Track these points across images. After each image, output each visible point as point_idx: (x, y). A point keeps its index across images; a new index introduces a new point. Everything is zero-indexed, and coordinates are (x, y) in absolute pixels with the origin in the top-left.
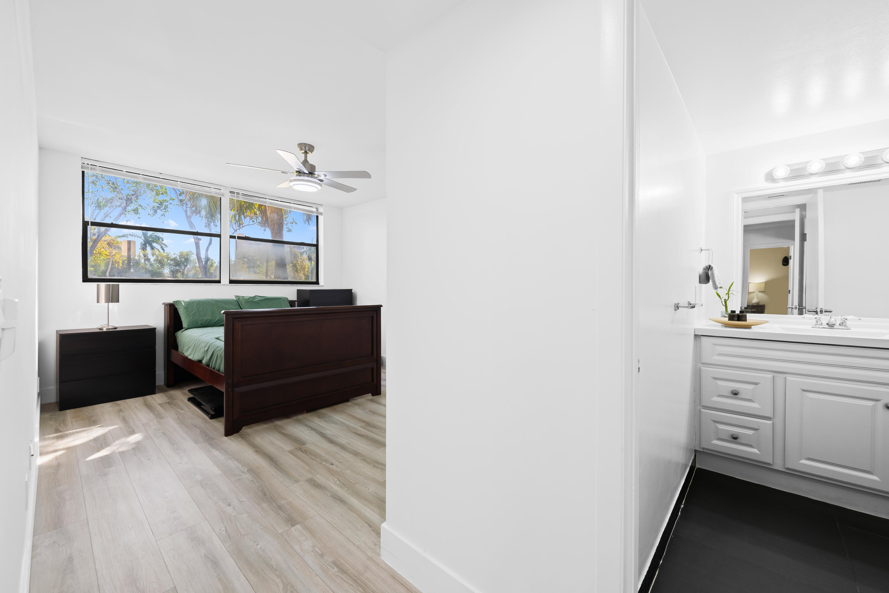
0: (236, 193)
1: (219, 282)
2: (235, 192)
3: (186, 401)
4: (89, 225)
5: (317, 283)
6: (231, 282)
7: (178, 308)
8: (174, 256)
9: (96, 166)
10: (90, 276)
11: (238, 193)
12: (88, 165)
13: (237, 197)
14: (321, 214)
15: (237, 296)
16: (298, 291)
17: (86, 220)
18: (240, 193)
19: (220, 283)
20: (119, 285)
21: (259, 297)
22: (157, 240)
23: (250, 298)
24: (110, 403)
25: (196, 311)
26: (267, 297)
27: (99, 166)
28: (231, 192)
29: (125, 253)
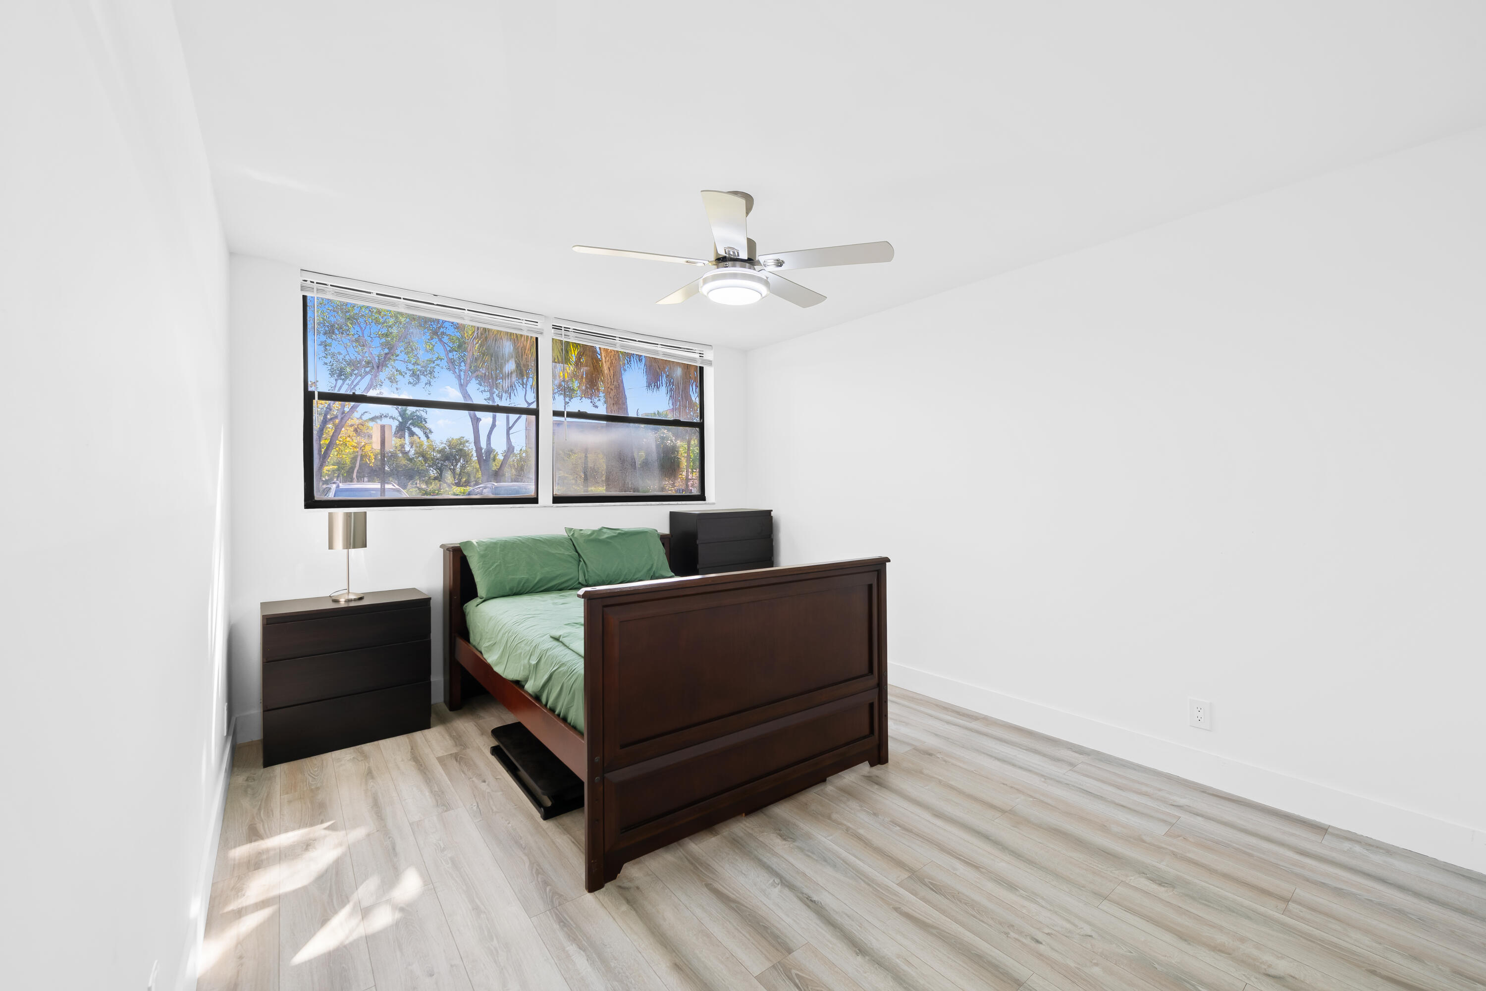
0: (563, 329)
1: (535, 500)
2: (562, 327)
3: (488, 752)
4: (315, 399)
5: (701, 497)
6: (557, 500)
7: (469, 556)
8: (442, 446)
9: (326, 285)
10: (318, 496)
11: (567, 329)
12: (312, 284)
13: (565, 335)
14: (710, 363)
15: (571, 530)
16: (673, 516)
17: (310, 389)
18: (570, 328)
19: (537, 503)
20: (365, 513)
21: (608, 531)
22: (419, 422)
23: (594, 532)
24: (352, 748)
25: (500, 562)
26: (622, 531)
27: (331, 285)
28: (555, 327)
29: (377, 446)
